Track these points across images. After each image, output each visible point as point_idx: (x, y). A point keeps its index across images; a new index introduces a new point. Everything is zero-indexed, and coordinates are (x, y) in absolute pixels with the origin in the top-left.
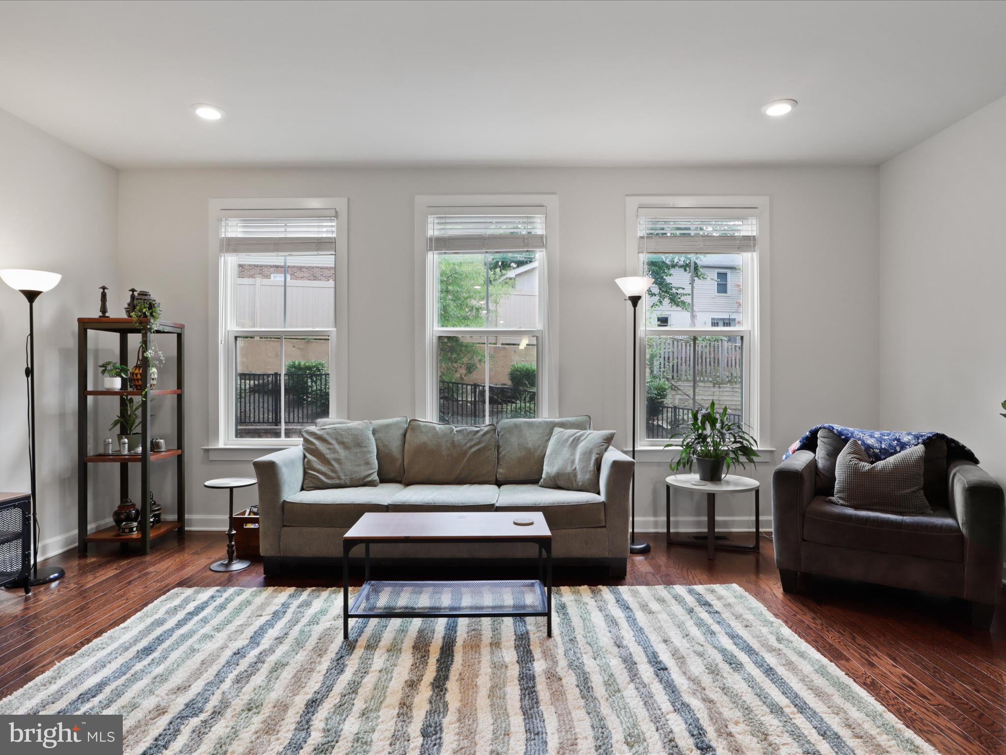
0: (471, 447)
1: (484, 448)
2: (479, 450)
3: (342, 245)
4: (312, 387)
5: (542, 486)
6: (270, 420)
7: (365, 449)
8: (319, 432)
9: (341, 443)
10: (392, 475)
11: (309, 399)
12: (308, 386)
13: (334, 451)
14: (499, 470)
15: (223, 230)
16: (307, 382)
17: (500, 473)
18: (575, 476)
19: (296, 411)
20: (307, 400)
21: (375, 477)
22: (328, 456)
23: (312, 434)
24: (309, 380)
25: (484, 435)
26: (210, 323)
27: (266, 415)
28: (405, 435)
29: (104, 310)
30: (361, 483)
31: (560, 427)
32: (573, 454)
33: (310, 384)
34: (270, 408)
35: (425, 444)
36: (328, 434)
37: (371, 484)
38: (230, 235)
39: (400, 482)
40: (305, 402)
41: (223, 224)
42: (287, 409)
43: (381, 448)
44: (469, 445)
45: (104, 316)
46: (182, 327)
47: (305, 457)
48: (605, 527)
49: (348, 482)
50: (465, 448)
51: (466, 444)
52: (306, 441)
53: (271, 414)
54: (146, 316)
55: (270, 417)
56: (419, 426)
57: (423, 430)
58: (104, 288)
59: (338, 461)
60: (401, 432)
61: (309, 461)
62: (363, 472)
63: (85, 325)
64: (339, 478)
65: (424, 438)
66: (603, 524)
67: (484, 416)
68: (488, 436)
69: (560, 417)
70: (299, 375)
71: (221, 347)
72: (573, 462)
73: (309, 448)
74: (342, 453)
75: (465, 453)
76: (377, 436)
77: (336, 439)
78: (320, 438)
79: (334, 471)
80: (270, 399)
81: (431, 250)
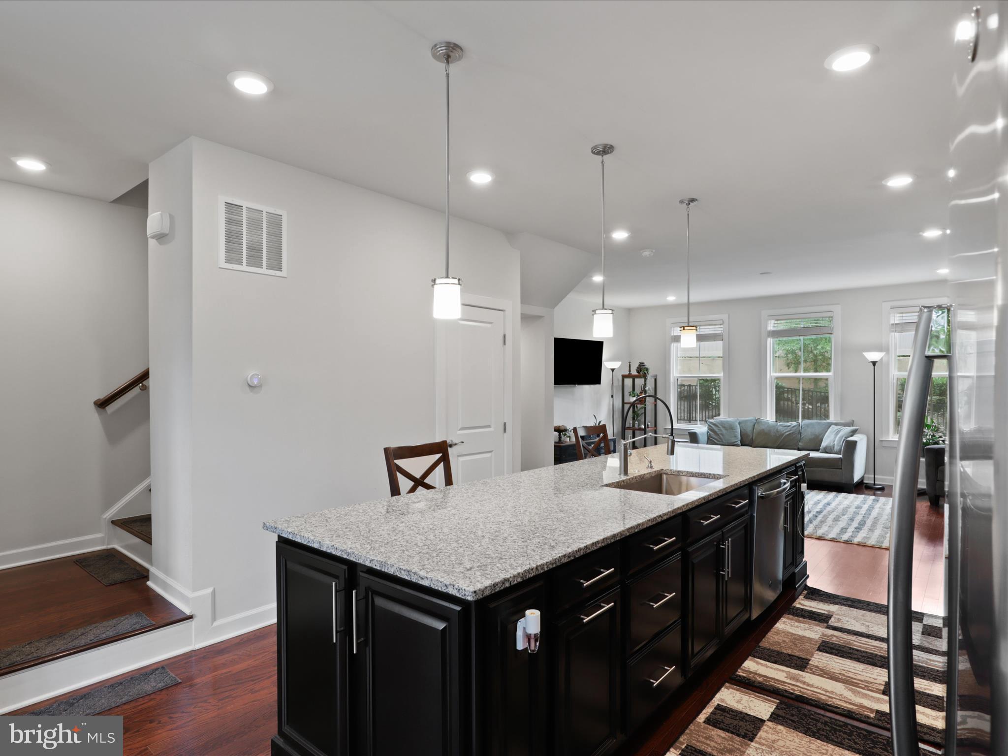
0: (786, 432)
1: (793, 433)
2: (790, 434)
3: (726, 337)
4: (715, 395)
5: (820, 452)
6: (686, 418)
7: (734, 431)
8: (714, 422)
9: (724, 427)
10: (747, 443)
11: (714, 404)
12: (712, 394)
13: (721, 430)
14: (800, 444)
15: (672, 332)
16: (712, 391)
17: (800, 445)
18: (834, 447)
19: (704, 412)
20: (712, 405)
21: (739, 443)
22: (718, 432)
23: (711, 423)
24: (714, 390)
25: (793, 427)
26: (667, 373)
27: (682, 415)
28: (754, 426)
29: (630, 371)
30: (732, 444)
31: (835, 425)
32: (835, 437)
33: (714, 392)
34: (686, 410)
35: (763, 429)
36: (718, 423)
37: (737, 445)
38: (675, 334)
39: (751, 446)
40: (711, 406)
41: (673, 329)
42: (701, 412)
43: (743, 431)
44: (785, 431)
45: (630, 374)
46: (656, 376)
47: (708, 432)
48: (841, 469)
49: (726, 444)
50: (783, 433)
51: (783, 431)
52: (709, 425)
53: (686, 414)
54: (645, 373)
55: (686, 416)
56: (761, 422)
57: (763, 423)
58: (630, 362)
59: (722, 434)
60: (753, 424)
61: (710, 434)
62: (733, 440)
63: (624, 377)
64: (722, 441)
65: (763, 427)
66: (840, 468)
67: (798, 418)
68: (795, 428)
69: (841, 420)
70: (705, 386)
71: (672, 384)
72: (834, 441)
73: (710, 429)
74: (724, 431)
75: (783, 434)
76: (741, 425)
77: (722, 425)
78: (715, 425)
79: (720, 439)
80: (686, 403)
81: (769, 337)
